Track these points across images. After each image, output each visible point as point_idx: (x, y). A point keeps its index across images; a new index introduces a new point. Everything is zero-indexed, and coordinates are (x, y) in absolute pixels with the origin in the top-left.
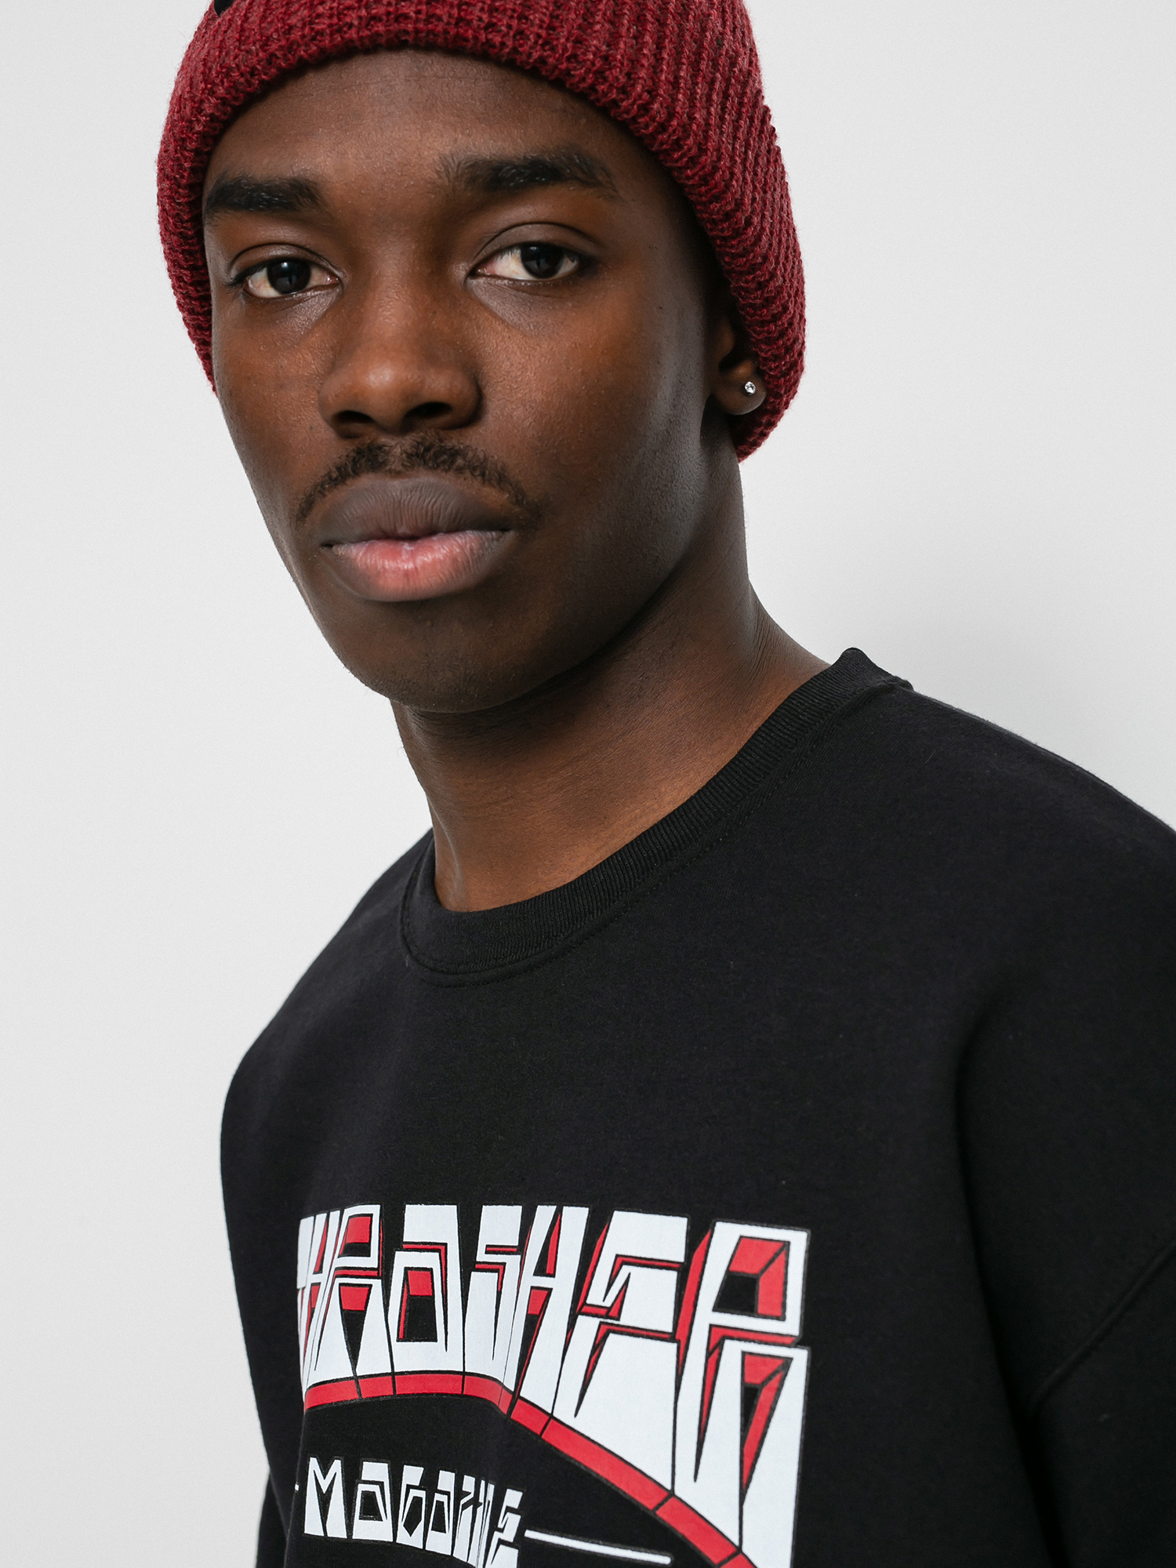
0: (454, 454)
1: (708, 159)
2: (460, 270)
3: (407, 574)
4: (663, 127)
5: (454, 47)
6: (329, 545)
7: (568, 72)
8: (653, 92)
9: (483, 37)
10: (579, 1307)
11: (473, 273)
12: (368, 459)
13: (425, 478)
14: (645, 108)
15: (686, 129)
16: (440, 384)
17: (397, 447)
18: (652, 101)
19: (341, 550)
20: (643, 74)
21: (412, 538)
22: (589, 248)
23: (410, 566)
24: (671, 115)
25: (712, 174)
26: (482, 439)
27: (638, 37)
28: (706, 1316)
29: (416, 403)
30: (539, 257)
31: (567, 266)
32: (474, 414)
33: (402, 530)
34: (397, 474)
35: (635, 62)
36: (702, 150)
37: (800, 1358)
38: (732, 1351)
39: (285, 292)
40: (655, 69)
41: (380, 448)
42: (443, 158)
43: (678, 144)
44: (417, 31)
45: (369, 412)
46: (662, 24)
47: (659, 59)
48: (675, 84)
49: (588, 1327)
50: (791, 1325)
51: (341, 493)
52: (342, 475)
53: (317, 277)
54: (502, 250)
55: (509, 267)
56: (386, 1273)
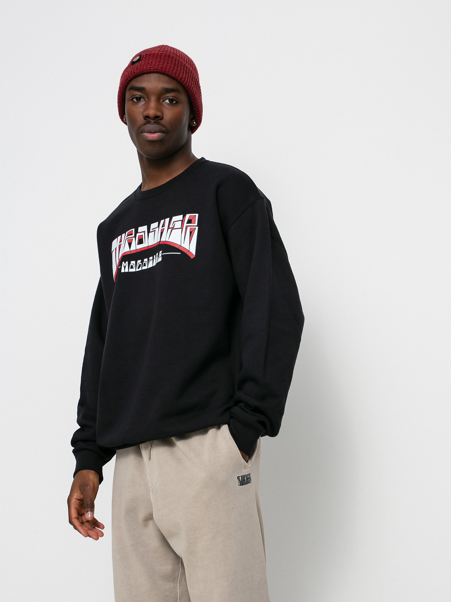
0: (159, 123)
1: (193, 91)
2: (162, 101)
3: (152, 137)
4: (188, 87)
5: (164, 74)
6: (141, 133)
7: (177, 79)
8: (187, 82)
9: (168, 73)
10: (169, 228)
11: (163, 101)
12: (149, 122)
13: (156, 125)
14: (186, 84)
15: (190, 87)
16: (159, 114)
17: (152, 121)
18: (187, 83)
19: (143, 134)
20: (186, 80)
21: (153, 133)
22: (178, 100)
23: (153, 136)
24: (189, 85)
25: (193, 93)
26: (163, 121)
27: (186, 75)
28: (185, 224)
29: (155, 116)
30: (171, 101)
31: (174, 102)
32: (162, 119)
33: (152, 132)
34: (152, 125)
35: (185, 78)
36: (192, 90)
37: (197, 228)
38: (189, 228)
39: (138, 101)
40: (188, 79)
41: (150, 121)
42: (161, 87)
43: (189, 89)
44: (160, 71)
45: (149, 117)
46: (189, 74)
47: (188, 78)
48: (190, 82)
49: (170, 230)
50: (196, 224)
51: (145, 126)
52: (145, 124)
53: (142, 100)
54: (167, 99)
55: (167, 101)
56: (135, 236)
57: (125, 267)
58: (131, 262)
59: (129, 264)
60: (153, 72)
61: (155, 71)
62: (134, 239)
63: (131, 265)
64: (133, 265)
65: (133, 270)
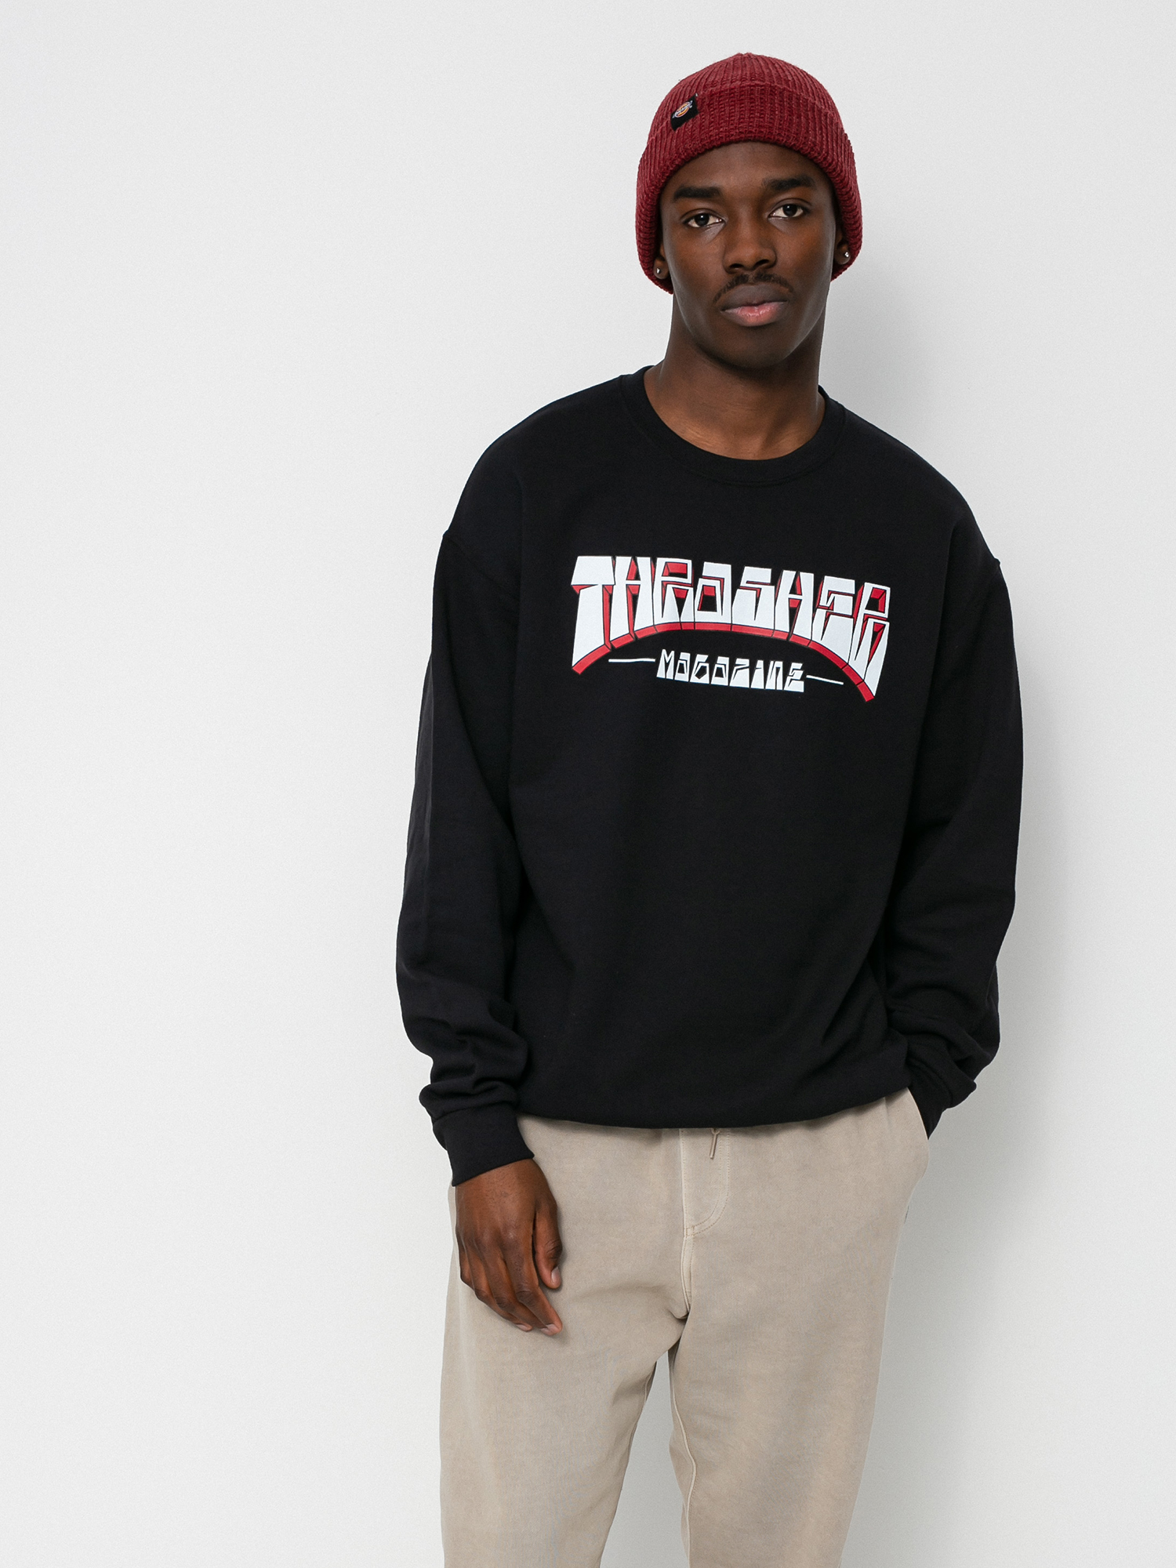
0: (770, 276)
1: (843, 174)
2: (767, 214)
3: (757, 317)
4: (830, 164)
5: (765, 141)
6: (724, 310)
7: (802, 148)
8: (827, 152)
9: (776, 138)
10: (816, 606)
11: (769, 216)
12: (741, 280)
13: (763, 285)
14: (825, 159)
15: (837, 164)
16: (767, 254)
17: (751, 275)
18: (827, 156)
19: (730, 311)
20: (824, 147)
21: (757, 305)
22: (808, 206)
23: (757, 315)
24: (833, 160)
25: (844, 179)
26: (776, 271)
27: (821, 134)
28: (863, 611)
29: (759, 260)
30: (789, 210)
31: (799, 212)
32: (774, 264)
33: (755, 302)
34: (752, 284)
35: (822, 144)
36: (842, 171)
38: (871, 622)
39: (701, 225)
40: (827, 146)
41: (745, 276)
42: (763, 179)
43: (834, 170)
44: (755, 137)
45: (744, 264)
46: (826, 128)
47: (828, 141)
48: (833, 149)
51: (733, 292)
52: (732, 286)
53: (712, 220)
54: (779, 208)
55: (780, 213)
56: (694, 585)
57: (667, 665)
58: (682, 654)
59: (677, 658)
60: (737, 142)
61: (742, 138)
62: (691, 590)
63: (679, 662)
64: (684, 662)
65: (683, 677)
